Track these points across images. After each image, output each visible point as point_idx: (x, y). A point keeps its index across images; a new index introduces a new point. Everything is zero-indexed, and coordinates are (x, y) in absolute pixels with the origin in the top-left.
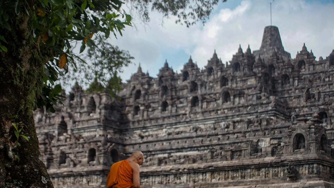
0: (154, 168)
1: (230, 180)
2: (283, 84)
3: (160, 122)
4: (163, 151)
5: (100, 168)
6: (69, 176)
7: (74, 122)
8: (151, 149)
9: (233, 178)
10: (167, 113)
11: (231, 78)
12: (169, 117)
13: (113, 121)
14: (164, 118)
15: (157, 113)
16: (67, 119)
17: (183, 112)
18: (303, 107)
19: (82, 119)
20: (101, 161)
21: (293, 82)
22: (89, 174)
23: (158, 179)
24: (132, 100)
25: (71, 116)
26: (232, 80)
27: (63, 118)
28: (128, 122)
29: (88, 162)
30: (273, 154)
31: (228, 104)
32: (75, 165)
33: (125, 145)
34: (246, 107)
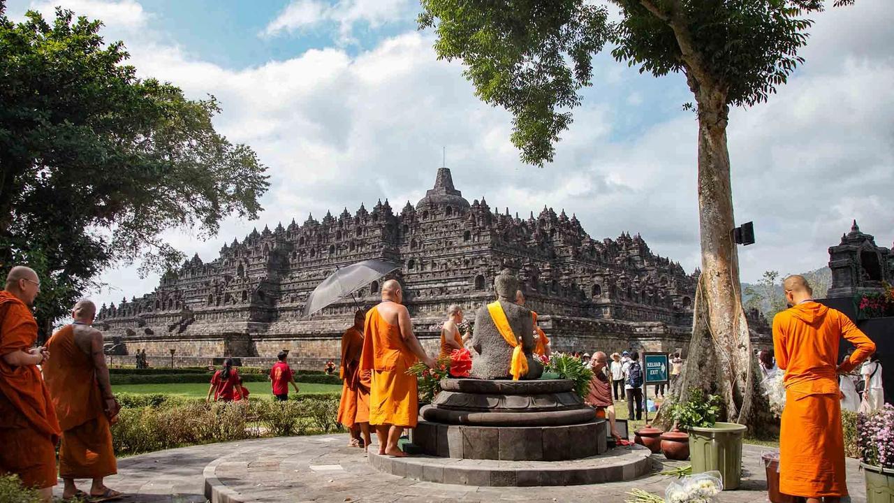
0: (288, 305)
1: (333, 315)
2: (404, 232)
3: (309, 265)
4: (303, 289)
5: (248, 305)
6: (230, 311)
7: (249, 266)
8: (296, 288)
9: (335, 313)
10: (314, 258)
11: (363, 229)
12: (315, 261)
13: (277, 264)
14: (311, 262)
15: (308, 258)
16: (243, 263)
17: (325, 257)
18: (409, 253)
19: (254, 263)
20: (250, 300)
21: (412, 231)
22: (242, 310)
23: (290, 313)
24: (297, 245)
25: (246, 261)
26: (364, 231)
27: (241, 262)
28: (289, 264)
29: (242, 301)
30: (360, 295)
31: (354, 252)
32: (235, 303)
33: (280, 285)
34: (364, 254)
